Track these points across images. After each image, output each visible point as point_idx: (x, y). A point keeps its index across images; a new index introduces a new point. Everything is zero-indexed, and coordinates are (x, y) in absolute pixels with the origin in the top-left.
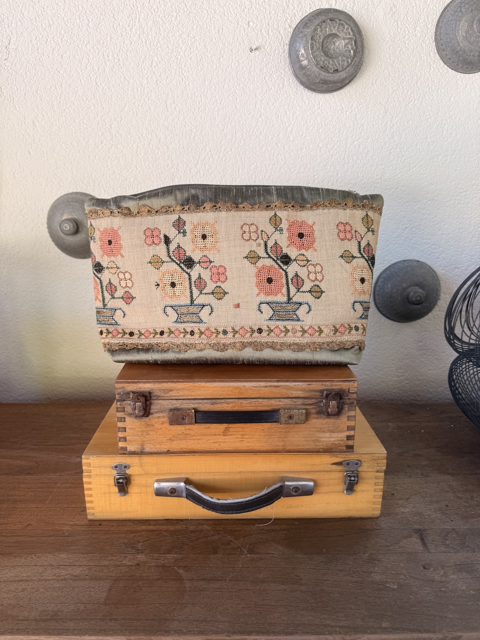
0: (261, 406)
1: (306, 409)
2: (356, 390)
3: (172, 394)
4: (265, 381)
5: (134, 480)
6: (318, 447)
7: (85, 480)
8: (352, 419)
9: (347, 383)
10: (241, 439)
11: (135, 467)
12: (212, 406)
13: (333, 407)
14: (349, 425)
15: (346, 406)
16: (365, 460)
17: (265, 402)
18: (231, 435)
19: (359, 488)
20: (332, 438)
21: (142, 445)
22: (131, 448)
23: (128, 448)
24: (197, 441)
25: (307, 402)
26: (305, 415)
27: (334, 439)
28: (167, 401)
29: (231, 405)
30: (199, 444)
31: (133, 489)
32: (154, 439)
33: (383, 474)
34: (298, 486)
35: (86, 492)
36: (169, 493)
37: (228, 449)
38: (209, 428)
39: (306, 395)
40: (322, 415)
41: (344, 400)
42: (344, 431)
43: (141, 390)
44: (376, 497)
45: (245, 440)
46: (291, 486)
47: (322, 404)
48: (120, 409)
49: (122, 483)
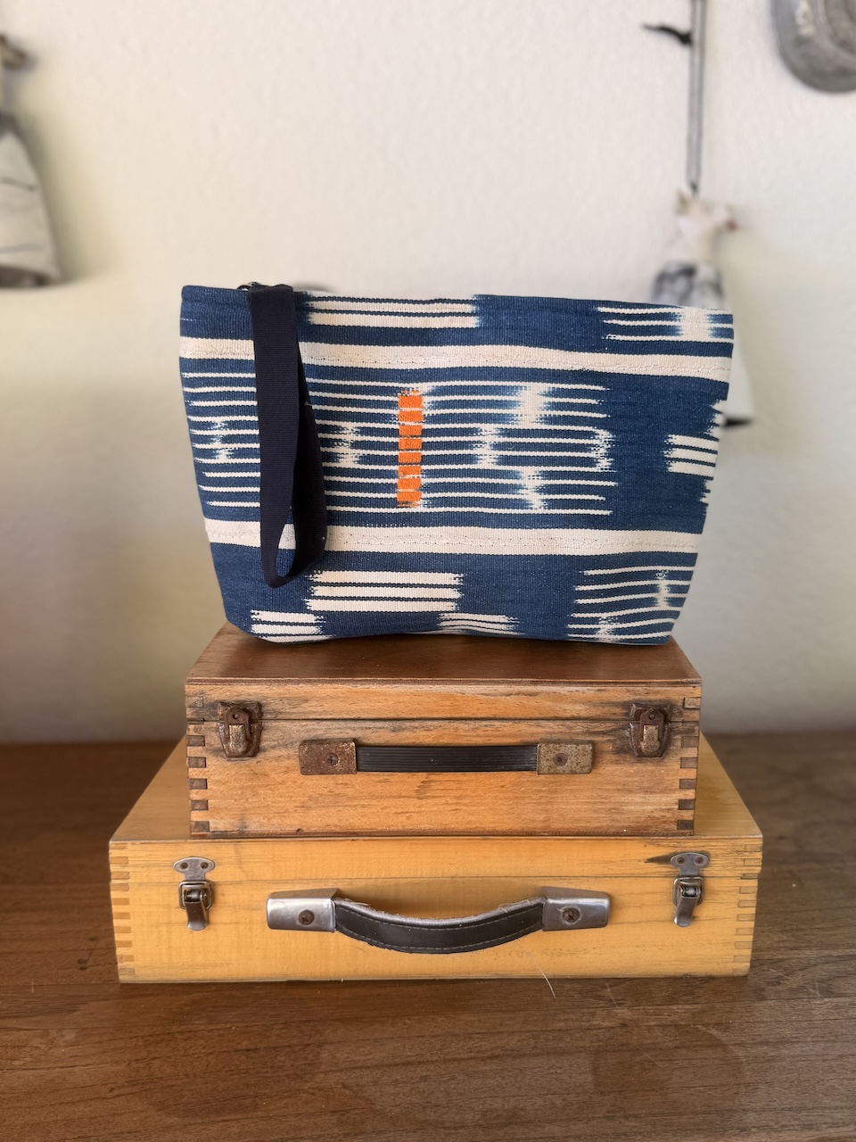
0: (496, 736)
1: (593, 743)
2: (698, 702)
3: (307, 707)
4: (509, 683)
5: (223, 895)
6: (618, 824)
7: (114, 895)
8: (690, 765)
9: (679, 689)
10: (454, 807)
11: (226, 865)
12: (393, 734)
13: (650, 737)
14: (683, 777)
15: (678, 737)
16: (718, 852)
17: (507, 727)
18: (433, 797)
19: (704, 911)
20: (648, 804)
21: (242, 819)
22: (217, 824)
23: (211, 825)
24: (360, 810)
25: (595, 727)
26: (590, 756)
27: (653, 808)
28: (296, 723)
29: (435, 733)
30: (364, 816)
31: (219, 915)
32: (268, 805)
33: (754, 883)
34: (576, 907)
35: (116, 922)
36: (298, 923)
37: (427, 826)
38: (386, 781)
39: (594, 712)
40: (628, 756)
41: (674, 725)
42: (673, 791)
43: (240, 698)
44: (740, 932)
45: (465, 808)
46: (560, 906)
47: (627, 733)
48: (194, 740)
49: (198, 900)
